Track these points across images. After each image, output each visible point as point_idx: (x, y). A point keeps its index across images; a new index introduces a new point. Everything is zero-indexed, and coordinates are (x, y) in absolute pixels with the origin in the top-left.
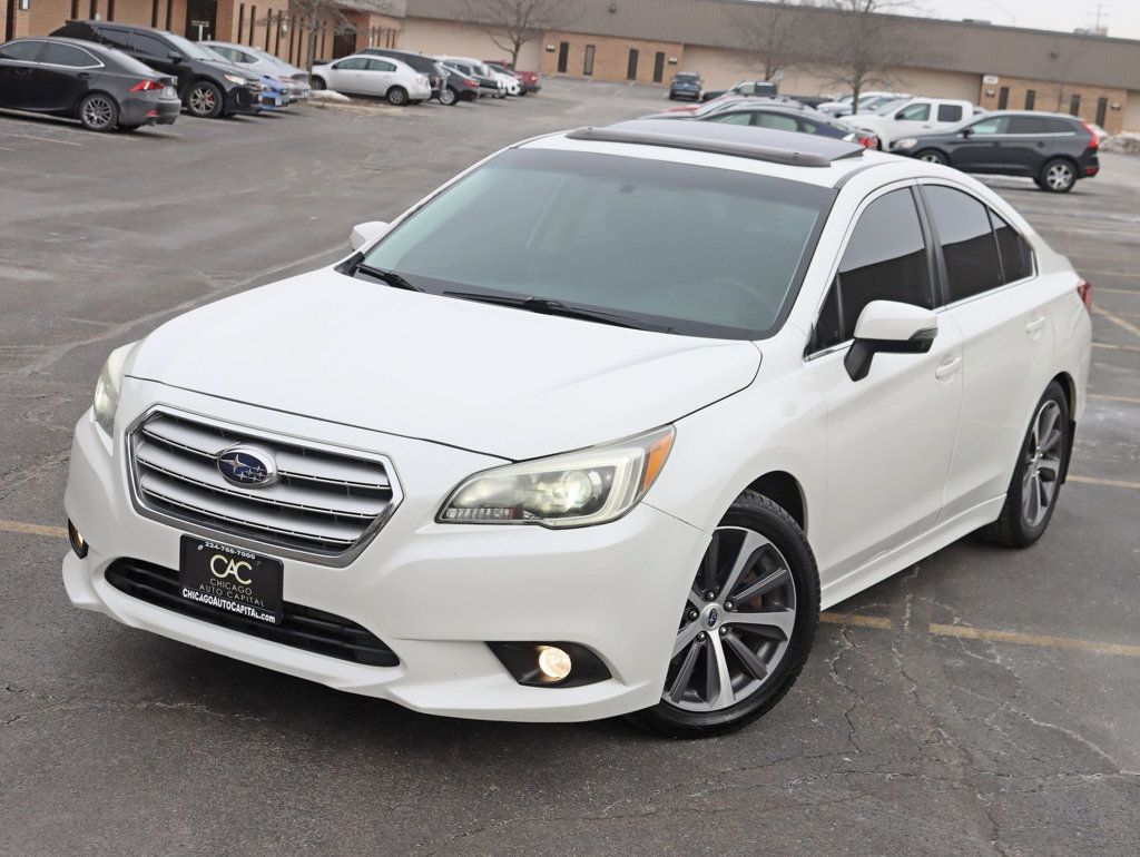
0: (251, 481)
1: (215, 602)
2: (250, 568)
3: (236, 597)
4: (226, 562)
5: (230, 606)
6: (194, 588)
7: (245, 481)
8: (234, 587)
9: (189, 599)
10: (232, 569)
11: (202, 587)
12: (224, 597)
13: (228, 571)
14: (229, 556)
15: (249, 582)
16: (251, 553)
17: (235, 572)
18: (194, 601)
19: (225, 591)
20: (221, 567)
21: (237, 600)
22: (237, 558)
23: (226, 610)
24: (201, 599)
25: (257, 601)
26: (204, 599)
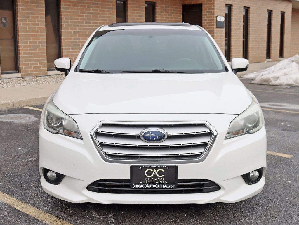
0: (159, 140)
1: (148, 186)
2: (163, 171)
3: (157, 182)
4: (152, 171)
5: (155, 186)
6: (138, 183)
7: (156, 141)
8: (156, 179)
9: (136, 188)
10: (155, 173)
11: (141, 182)
12: (152, 183)
13: (153, 174)
14: (153, 169)
15: (163, 176)
16: (164, 166)
17: (157, 174)
18: (138, 188)
19: (152, 181)
20: (149, 173)
21: (157, 183)
22: (157, 168)
23: (153, 188)
24: (141, 187)
25: (166, 182)
26: (143, 186)
